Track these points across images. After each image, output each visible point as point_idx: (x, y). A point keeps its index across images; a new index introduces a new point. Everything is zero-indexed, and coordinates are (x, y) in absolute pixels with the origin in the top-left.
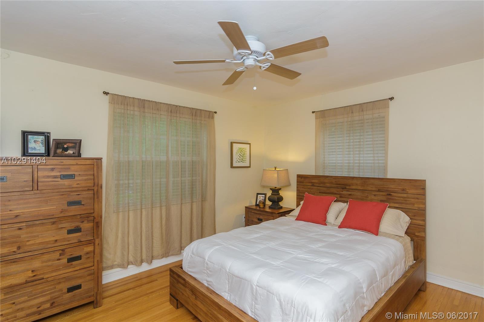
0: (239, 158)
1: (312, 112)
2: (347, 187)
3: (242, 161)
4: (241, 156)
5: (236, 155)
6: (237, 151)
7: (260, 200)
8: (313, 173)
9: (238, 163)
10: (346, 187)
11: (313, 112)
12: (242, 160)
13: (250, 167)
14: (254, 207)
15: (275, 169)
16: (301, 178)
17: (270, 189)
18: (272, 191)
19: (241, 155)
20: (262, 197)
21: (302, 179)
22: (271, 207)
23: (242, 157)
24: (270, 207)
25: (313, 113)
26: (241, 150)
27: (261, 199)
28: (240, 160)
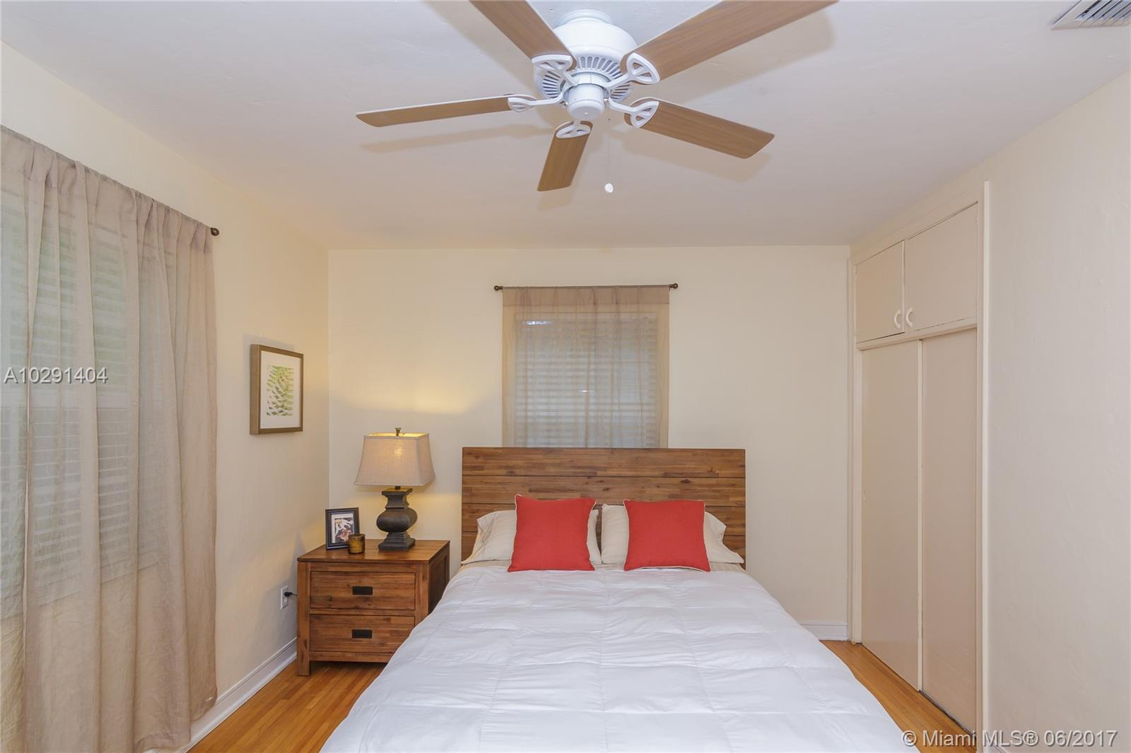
0: (275, 400)
1: (495, 288)
2: (599, 473)
3: (281, 411)
4: (279, 395)
5: (268, 390)
6: (270, 378)
7: (338, 529)
8: (498, 443)
9: (272, 416)
10: (596, 473)
11: (497, 288)
12: (282, 407)
13: (302, 430)
14: (322, 555)
15: (397, 435)
16: (477, 457)
17: (384, 493)
18: (387, 499)
19: (280, 389)
20: (346, 521)
21: (475, 459)
22: (385, 545)
23: (281, 399)
24: (383, 548)
25: (497, 290)
26: (280, 373)
27: (343, 527)
28: (277, 407)
